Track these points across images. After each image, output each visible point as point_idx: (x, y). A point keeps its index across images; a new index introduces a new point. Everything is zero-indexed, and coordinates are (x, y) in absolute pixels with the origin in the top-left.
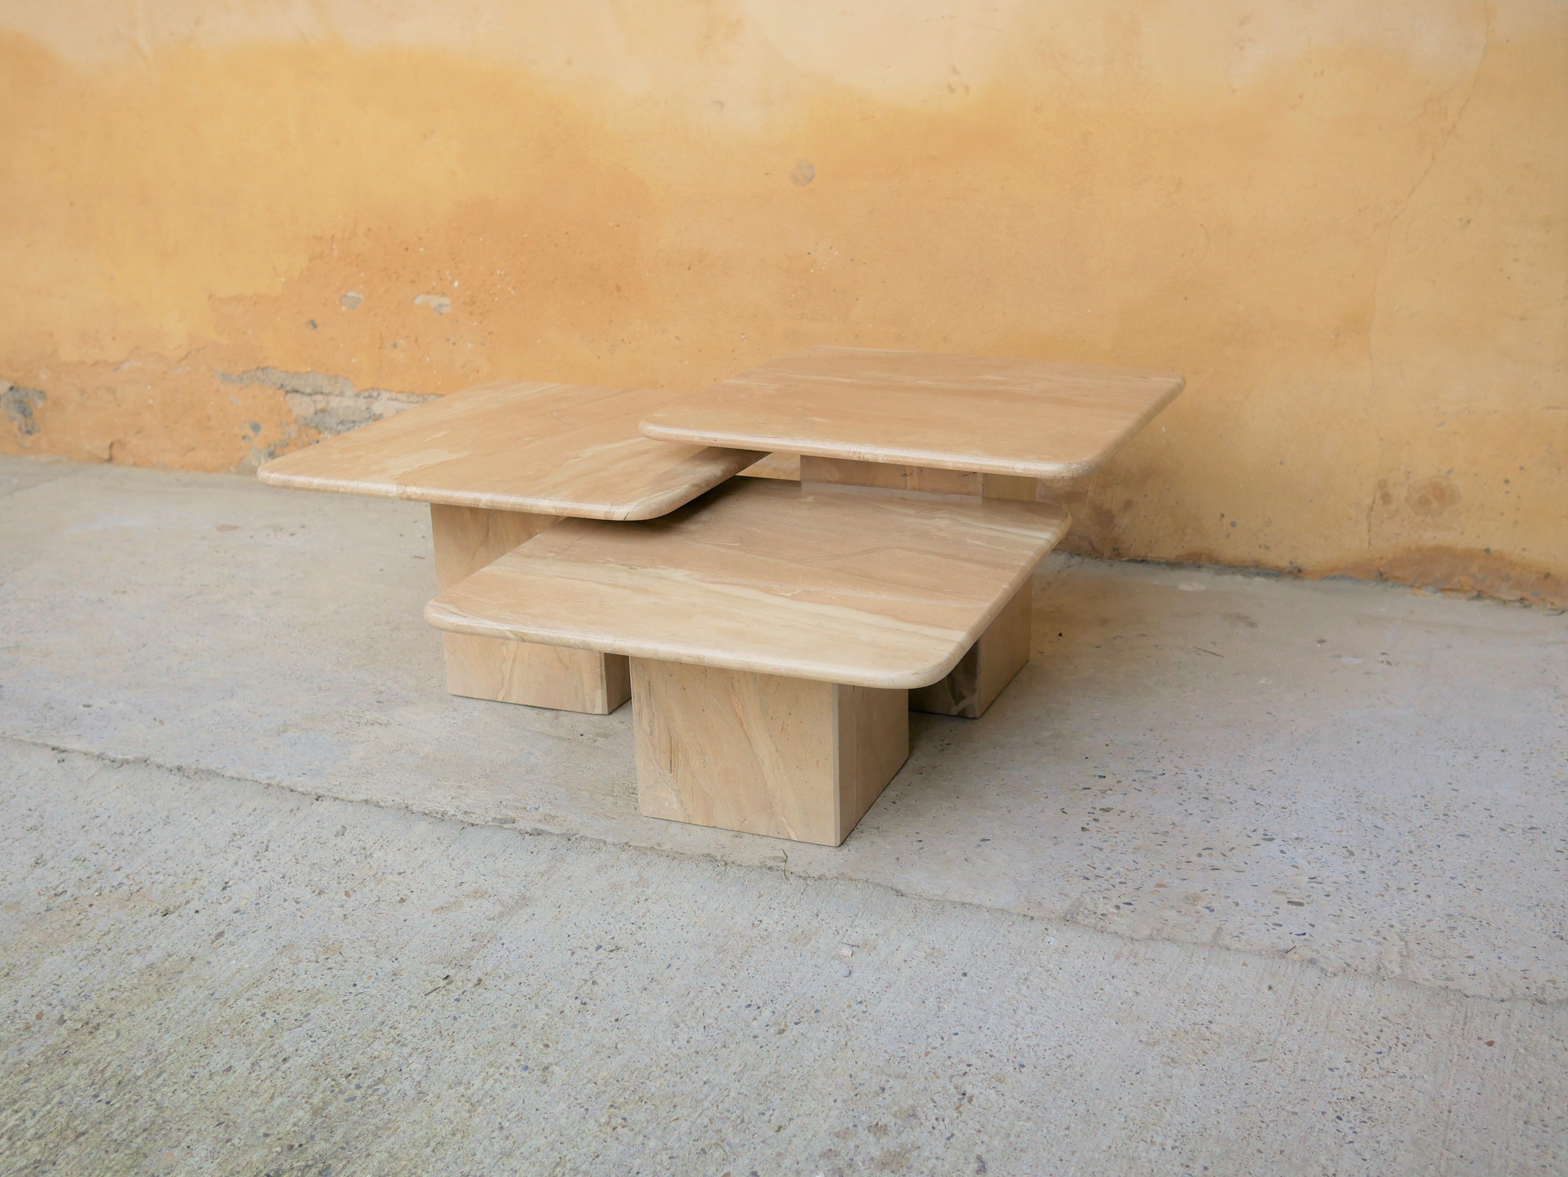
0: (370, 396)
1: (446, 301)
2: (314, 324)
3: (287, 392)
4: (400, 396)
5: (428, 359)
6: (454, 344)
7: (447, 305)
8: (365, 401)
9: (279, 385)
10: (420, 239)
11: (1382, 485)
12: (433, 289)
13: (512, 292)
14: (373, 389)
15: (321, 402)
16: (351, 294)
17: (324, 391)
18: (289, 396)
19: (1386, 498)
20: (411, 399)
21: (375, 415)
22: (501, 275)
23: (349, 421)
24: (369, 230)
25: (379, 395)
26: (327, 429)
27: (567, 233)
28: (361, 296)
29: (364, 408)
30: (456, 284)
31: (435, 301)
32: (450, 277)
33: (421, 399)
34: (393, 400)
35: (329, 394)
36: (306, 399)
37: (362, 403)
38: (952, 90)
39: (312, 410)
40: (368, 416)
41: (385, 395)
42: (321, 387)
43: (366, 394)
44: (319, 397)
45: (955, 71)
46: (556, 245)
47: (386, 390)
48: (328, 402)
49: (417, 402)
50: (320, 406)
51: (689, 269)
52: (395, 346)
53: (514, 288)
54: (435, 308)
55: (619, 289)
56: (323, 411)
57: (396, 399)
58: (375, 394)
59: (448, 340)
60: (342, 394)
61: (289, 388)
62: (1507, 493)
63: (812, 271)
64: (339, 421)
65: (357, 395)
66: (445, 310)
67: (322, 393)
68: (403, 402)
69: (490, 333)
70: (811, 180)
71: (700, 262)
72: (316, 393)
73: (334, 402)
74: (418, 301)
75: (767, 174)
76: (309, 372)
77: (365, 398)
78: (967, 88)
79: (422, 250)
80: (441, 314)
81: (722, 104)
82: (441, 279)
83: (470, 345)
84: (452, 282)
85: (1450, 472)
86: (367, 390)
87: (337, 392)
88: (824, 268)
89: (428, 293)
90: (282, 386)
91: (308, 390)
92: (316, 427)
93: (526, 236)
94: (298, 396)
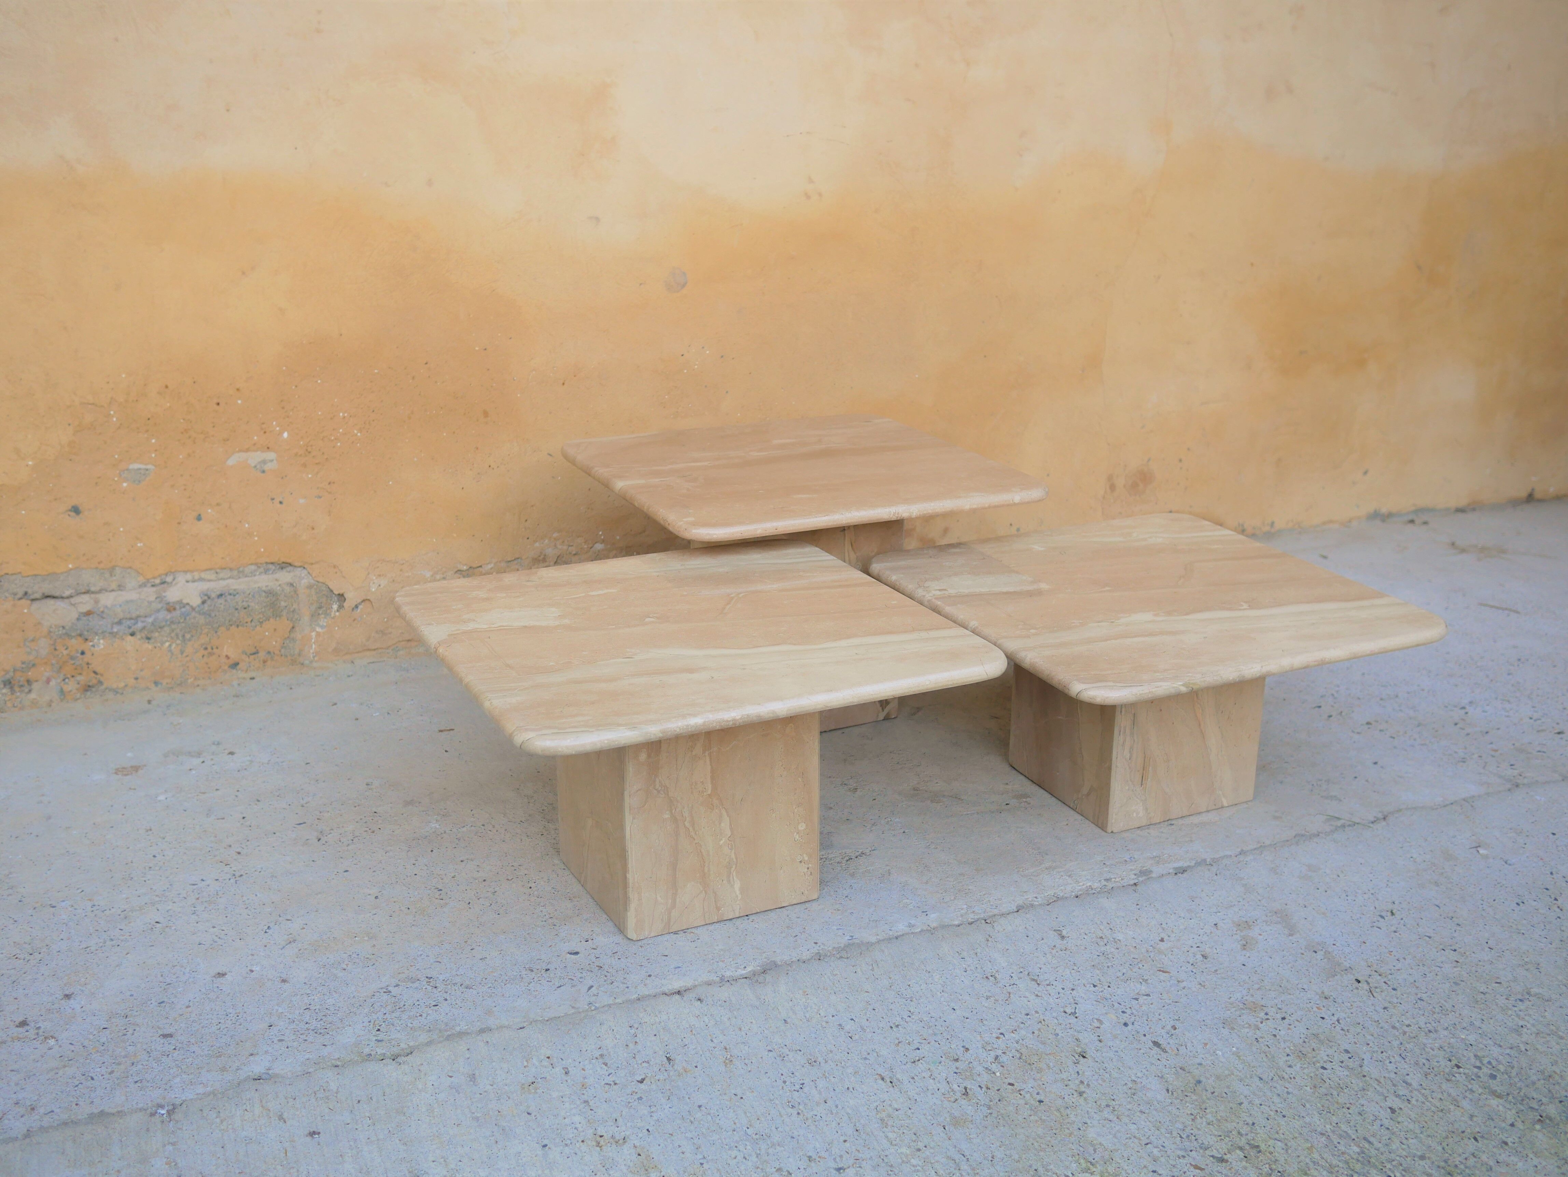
0: (163, 583)
1: (271, 455)
2: (76, 510)
3: (33, 600)
4: (203, 575)
5: (247, 526)
6: (281, 503)
7: (272, 461)
8: (154, 589)
9: (20, 594)
10: (238, 390)
11: (1110, 478)
12: (255, 444)
13: (359, 434)
14: (166, 575)
15: (85, 603)
16: (132, 466)
17: (93, 589)
18: (36, 605)
19: (1113, 488)
20: (221, 575)
21: (168, 604)
22: (344, 417)
23: (131, 619)
24: (167, 387)
25: (174, 579)
26: (96, 634)
27: (426, 363)
28: (149, 467)
29: (152, 598)
30: (285, 435)
31: (255, 458)
32: (278, 429)
33: (235, 573)
34: (194, 581)
35: (100, 592)
36: (60, 604)
37: (150, 593)
38: (808, 197)
39: (75, 615)
40: (160, 606)
41: (181, 579)
42: (88, 585)
43: (158, 581)
44: (86, 597)
45: (811, 181)
46: (413, 378)
47: (186, 572)
48: (97, 602)
49: (230, 578)
50: (84, 609)
51: (563, 384)
52: (199, 518)
53: (360, 430)
54: (255, 467)
55: (486, 414)
56: (88, 613)
57: (201, 579)
58: (169, 579)
59: (273, 499)
60: (121, 587)
61: (37, 596)
62: (1181, 468)
63: (685, 371)
64: (116, 620)
65: (143, 585)
66: (268, 467)
67: (87, 592)
68: (209, 581)
69: (329, 483)
70: (684, 285)
71: (575, 376)
72: (79, 594)
73: (107, 600)
74: (231, 462)
75: (641, 284)
76: (71, 569)
77: (153, 586)
78: (820, 195)
79: (239, 402)
80: (264, 472)
81: (597, 219)
82: (265, 432)
83: (302, 501)
84: (280, 433)
85: (1149, 460)
86: (160, 576)
87: (114, 586)
88: (696, 367)
89: (247, 450)
90: (26, 593)
91: (67, 593)
92: (80, 635)
93: (376, 371)
94: (51, 602)
